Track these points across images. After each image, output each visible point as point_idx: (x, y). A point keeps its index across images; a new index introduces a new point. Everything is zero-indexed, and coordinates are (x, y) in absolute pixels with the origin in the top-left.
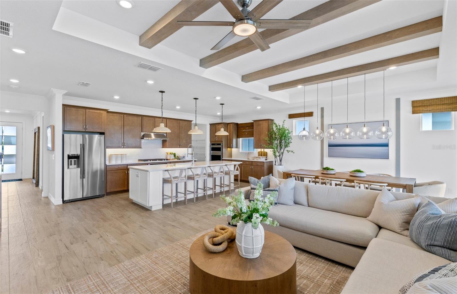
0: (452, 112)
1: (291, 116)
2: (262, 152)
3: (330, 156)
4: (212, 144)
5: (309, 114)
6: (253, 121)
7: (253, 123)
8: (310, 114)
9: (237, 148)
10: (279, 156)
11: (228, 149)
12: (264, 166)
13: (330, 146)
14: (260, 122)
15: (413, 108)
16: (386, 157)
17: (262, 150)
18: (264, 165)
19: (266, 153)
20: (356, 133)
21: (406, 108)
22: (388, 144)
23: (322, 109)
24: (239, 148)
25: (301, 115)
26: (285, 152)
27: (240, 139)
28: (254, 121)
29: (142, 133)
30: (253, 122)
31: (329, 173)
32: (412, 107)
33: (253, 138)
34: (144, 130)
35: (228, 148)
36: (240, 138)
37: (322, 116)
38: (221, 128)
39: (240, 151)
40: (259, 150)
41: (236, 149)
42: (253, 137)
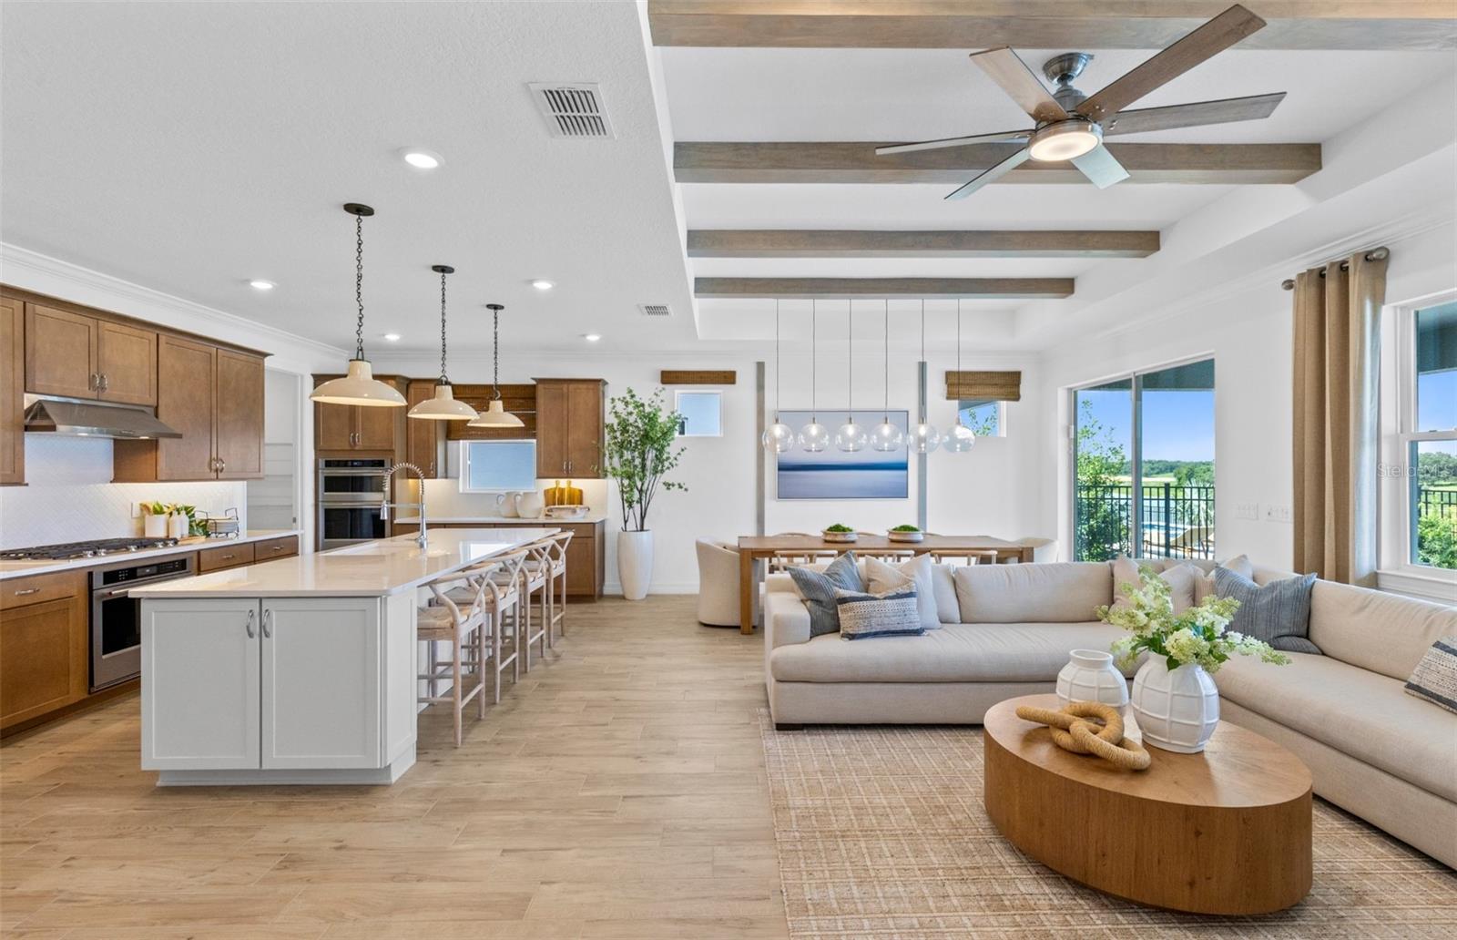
0: (1002, 402)
1: (669, 378)
2: (562, 491)
3: (783, 495)
4: (329, 464)
5: (725, 377)
6: (533, 379)
7: (534, 387)
8: (728, 378)
9: (446, 477)
10: (637, 502)
11: (410, 481)
12: (594, 537)
13: (783, 468)
14: (565, 386)
15: (948, 387)
16: (903, 494)
17: (563, 483)
18: (594, 534)
19: (577, 493)
20: (832, 438)
21: (936, 387)
22: (907, 464)
23: (760, 367)
24: (457, 478)
25: (701, 377)
26: (659, 487)
27: (461, 441)
28: (541, 381)
29: (26, 395)
30: (534, 383)
31: (849, 539)
32: (945, 387)
33: (534, 441)
34: (40, 380)
35: (408, 478)
36: (459, 439)
37: (760, 387)
38: (492, 399)
39: (461, 491)
40: (550, 484)
41: (443, 480)
42: (534, 436)
